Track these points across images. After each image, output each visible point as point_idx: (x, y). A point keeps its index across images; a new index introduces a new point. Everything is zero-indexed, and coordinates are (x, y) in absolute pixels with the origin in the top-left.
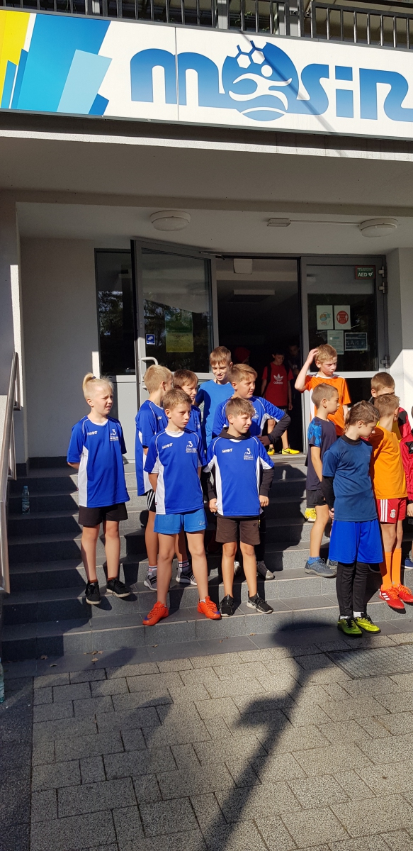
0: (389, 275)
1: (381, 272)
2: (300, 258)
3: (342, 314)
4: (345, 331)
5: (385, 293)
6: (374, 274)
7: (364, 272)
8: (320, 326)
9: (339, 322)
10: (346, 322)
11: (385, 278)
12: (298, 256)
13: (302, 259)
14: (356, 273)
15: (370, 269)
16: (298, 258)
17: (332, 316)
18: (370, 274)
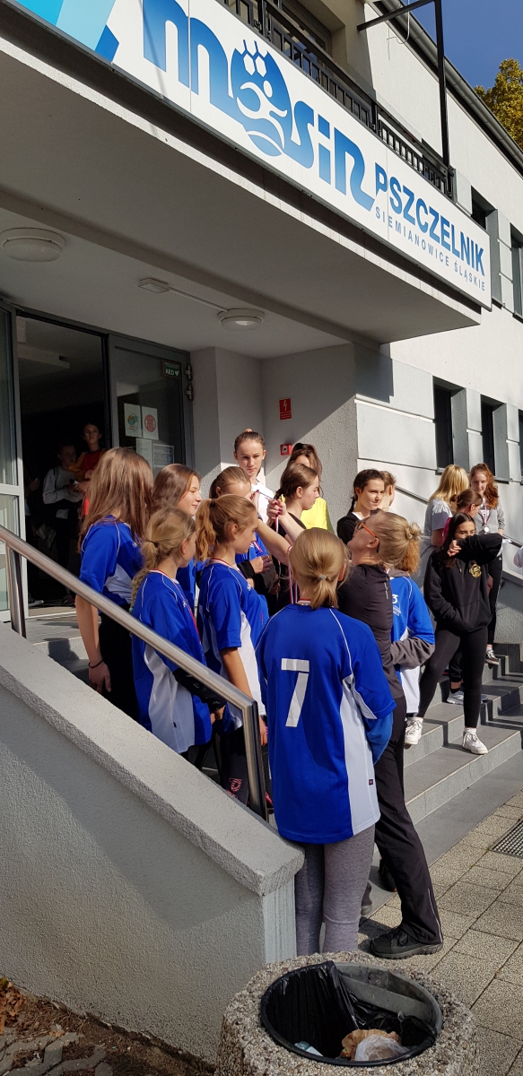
0: (195, 378)
1: (189, 372)
2: (108, 335)
3: (149, 417)
4: (154, 441)
5: (191, 399)
6: (180, 373)
7: (171, 369)
8: (128, 433)
9: (147, 428)
10: (153, 430)
11: (190, 380)
12: (106, 333)
13: (111, 339)
14: (162, 368)
15: (177, 367)
16: (104, 336)
17: (139, 420)
18: (177, 373)
